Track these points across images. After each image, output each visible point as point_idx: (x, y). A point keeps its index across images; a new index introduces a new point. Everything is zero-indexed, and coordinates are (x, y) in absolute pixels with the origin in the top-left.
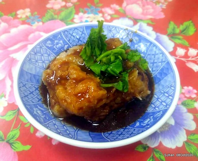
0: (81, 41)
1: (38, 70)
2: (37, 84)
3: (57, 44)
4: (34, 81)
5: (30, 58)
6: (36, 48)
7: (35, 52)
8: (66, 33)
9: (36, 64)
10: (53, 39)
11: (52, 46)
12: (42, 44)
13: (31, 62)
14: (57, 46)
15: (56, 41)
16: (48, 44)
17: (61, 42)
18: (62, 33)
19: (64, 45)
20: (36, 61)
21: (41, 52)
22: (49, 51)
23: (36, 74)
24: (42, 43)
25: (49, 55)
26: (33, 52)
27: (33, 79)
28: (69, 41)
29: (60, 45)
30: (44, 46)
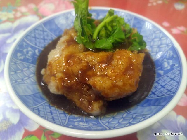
0: (47, 40)
1: (31, 88)
2: (43, 101)
3: (27, 52)
4: (40, 100)
5: (14, 79)
6: (11, 66)
7: (14, 72)
8: (29, 38)
9: (25, 83)
10: (21, 49)
11: (24, 57)
12: (14, 60)
13: (19, 83)
14: (29, 55)
15: (25, 50)
16: (19, 57)
17: (29, 49)
18: (25, 39)
19: (35, 51)
20: (23, 80)
21: (19, 68)
22: (26, 64)
23: (34, 93)
24: (13, 58)
25: (28, 68)
26: (12, 72)
27: (36, 99)
28: (36, 45)
29: (30, 53)
30: (18, 60)
